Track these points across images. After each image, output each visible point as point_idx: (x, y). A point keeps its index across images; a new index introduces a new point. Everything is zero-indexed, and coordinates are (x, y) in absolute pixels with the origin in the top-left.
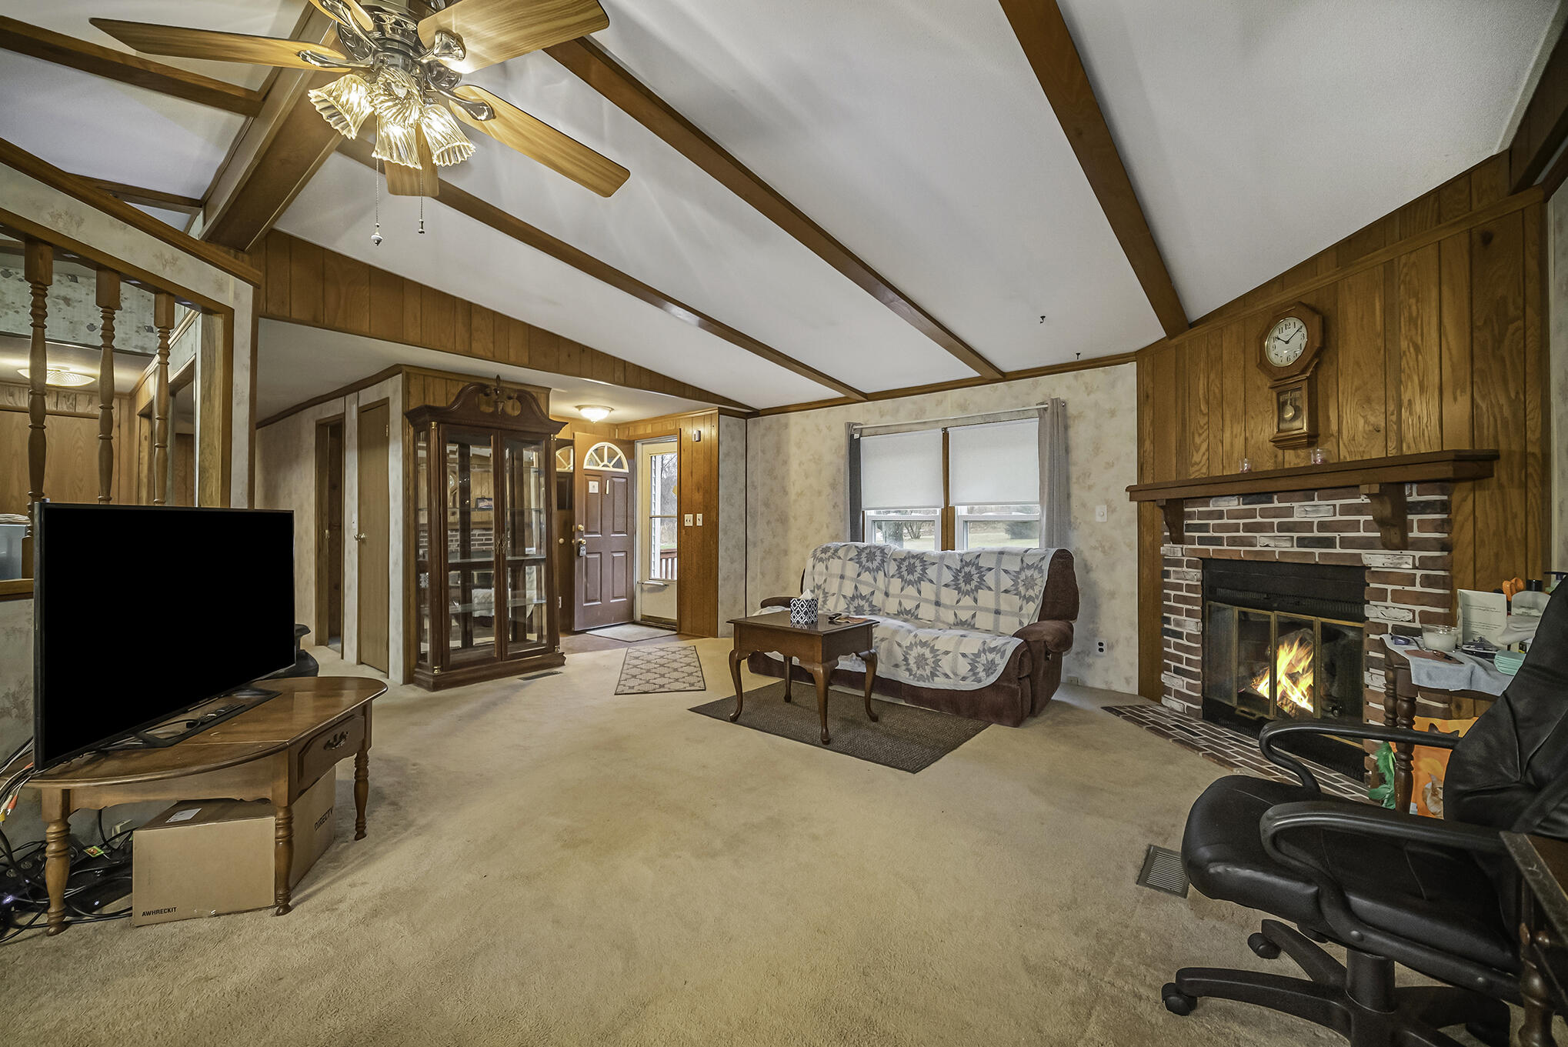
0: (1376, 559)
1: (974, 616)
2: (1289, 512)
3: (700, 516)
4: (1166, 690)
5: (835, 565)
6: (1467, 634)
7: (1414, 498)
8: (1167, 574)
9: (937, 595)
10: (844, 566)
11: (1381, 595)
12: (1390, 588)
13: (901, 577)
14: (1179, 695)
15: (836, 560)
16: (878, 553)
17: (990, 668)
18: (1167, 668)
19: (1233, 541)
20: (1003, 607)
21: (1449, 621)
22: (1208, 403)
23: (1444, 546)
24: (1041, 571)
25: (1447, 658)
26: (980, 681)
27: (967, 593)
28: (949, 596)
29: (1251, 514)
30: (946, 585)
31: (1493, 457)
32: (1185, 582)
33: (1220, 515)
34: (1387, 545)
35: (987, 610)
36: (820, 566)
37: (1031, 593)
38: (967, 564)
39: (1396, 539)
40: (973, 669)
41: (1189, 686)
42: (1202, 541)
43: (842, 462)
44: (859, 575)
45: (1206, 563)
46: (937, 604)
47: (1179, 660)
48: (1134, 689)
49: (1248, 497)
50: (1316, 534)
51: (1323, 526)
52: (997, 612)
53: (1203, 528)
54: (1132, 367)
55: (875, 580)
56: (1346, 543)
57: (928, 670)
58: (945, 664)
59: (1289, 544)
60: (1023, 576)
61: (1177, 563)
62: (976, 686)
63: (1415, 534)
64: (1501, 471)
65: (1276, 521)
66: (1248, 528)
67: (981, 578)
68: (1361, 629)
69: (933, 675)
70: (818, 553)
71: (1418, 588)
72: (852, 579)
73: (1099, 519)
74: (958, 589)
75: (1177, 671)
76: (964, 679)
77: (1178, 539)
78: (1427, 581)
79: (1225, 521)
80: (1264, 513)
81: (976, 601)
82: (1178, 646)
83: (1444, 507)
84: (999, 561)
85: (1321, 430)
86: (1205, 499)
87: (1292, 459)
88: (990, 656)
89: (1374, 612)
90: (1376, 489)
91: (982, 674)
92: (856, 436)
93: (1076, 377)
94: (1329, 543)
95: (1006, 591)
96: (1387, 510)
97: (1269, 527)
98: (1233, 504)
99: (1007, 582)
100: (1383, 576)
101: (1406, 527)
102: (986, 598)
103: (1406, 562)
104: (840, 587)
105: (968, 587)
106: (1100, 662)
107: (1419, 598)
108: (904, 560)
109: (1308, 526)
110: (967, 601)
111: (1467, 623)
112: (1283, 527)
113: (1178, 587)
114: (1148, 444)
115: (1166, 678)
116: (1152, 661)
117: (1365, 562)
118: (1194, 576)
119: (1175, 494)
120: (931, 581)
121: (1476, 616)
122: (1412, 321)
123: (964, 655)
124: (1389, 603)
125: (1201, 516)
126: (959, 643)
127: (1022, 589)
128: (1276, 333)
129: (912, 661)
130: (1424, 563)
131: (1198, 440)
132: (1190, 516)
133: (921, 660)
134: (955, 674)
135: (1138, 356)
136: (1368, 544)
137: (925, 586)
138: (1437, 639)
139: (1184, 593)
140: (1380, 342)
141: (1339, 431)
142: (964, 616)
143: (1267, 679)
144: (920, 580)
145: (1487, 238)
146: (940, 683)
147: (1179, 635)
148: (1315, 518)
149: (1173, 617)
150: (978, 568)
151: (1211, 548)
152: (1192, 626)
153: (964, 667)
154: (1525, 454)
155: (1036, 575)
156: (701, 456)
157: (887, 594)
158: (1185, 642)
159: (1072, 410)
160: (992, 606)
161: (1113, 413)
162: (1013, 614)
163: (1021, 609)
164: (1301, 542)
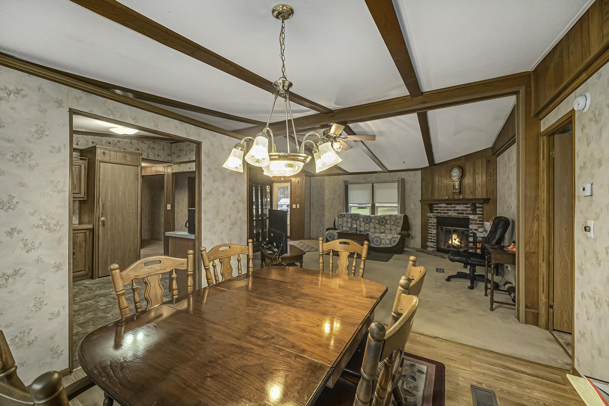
0: (471, 217)
1: (385, 231)
2: (455, 207)
3: (298, 205)
4: (428, 246)
5: (345, 219)
6: (485, 229)
7: (477, 206)
8: (429, 220)
9: (375, 226)
10: (347, 219)
11: (472, 223)
12: (473, 222)
13: (364, 222)
14: (432, 247)
15: (345, 218)
16: (357, 216)
17: (394, 241)
18: (429, 241)
19: (444, 213)
20: (392, 228)
21: (482, 227)
22: (438, 182)
23: (482, 214)
24: (401, 220)
25: (482, 232)
26: (392, 245)
27: (383, 225)
28: (377, 226)
29: (448, 207)
30: (377, 224)
31: (489, 199)
32: (433, 222)
33: (441, 207)
34: (473, 214)
35: (388, 229)
36: (340, 219)
37: (399, 225)
38: (382, 218)
39: (475, 213)
40: (390, 242)
41: (434, 245)
42: (437, 213)
43: (342, 191)
44: (352, 221)
45: (438, 218)
46: (375, 228)
47: (431, 239)
48: (420, 247)
49: (447, 204)
50: (461, 212)
51: (462, 210)
52: (391, 230)
53: (437, 210)
54: (420, 172)
55: (357, 223)
56: (466, 214)
57: (379, 243)
58: (383, 241)
59: (455, 214)
60: (396, 221)
61: (431, 218)
62: (391, 246)
63: (478, 212)
64: (491, 202)
65: (453, 209)
66: (447, 210)
67: (386, 222)
68: (468, 230)
69: (380, 244)
70: (339, 215)
71: (478, 222)
72: (350, 222)
73: (412, 207)
74: (380, 224)
75: (431, 242)
76: (388, 244)
77: (432, 212)
78: (480, 221)
79: (442, 209)
80: (451, 207)
81: (385, 227)
82: (431, 236)
83: (482, 207)
84: (390, 218)
85: (462, 191)
86: (438, 204)
87: (456, 197)
88: (394, 239)
89: (470, 227)
90: (472, 204)
91: (393, 243)
92: (347, 184)
93: (407, 173)
94: (463, 214)
95: (393, 225)
96: (473, 208)
97: (452, 210)
98: (444, 205)
99: (393, 222)
100: (473, 220)
101: (476, 211)
102: (388, 226)
103: (476, 217)
104: (347, 225)
105: (383, 224)
106: (412, 241)
107: (478, 224)
108: (365, 217)
109: (459, 210)
110: (383, 227)
111: (485, 227)
112: (454, 210)
113: (431, 223)
114: (424, 190)
115: (428, 244)
116: (424, 240)
117: (470, 217)
118: (435, 220)
119: (431, 202)
120: (373, 223)
121: (486, 226)
122: (478, 173)
123: (388, 239)
124: (473, 225)
125: (437, 207)
126: (386, 237)
127: (396, 224)
128: (453, 171)
129: (374, 241)
130: (479, 218)
131: (436, 190)
132: (435, 207)
133: (377, 241)
134: (386, 244)
135: (422, 169)
136: (470, 214)
137: (371, 224)
138: (480, 230)
139: (433, 224)
140: (472, 176)
141: (465, 192)
142: (382, 231)
143: (451, 241)
144: (370, 222)
145: (489, 161)
146: (382, 246)
147: (431, 234)
148: (460, 209)
149: (430, 230)
150: (385, 219)
151: (439, 214)
152: (434, 231)
153: (388, 242)
154: (494, 199)
155: (400, 221)
156: (299, 188)
157: (360, 226)
158: (433, 235)
159: (406, 181)
160: (389, 228)
161: (415, 182)
162: (394, 230)
163: (396, 229)
164: (458, 213)
